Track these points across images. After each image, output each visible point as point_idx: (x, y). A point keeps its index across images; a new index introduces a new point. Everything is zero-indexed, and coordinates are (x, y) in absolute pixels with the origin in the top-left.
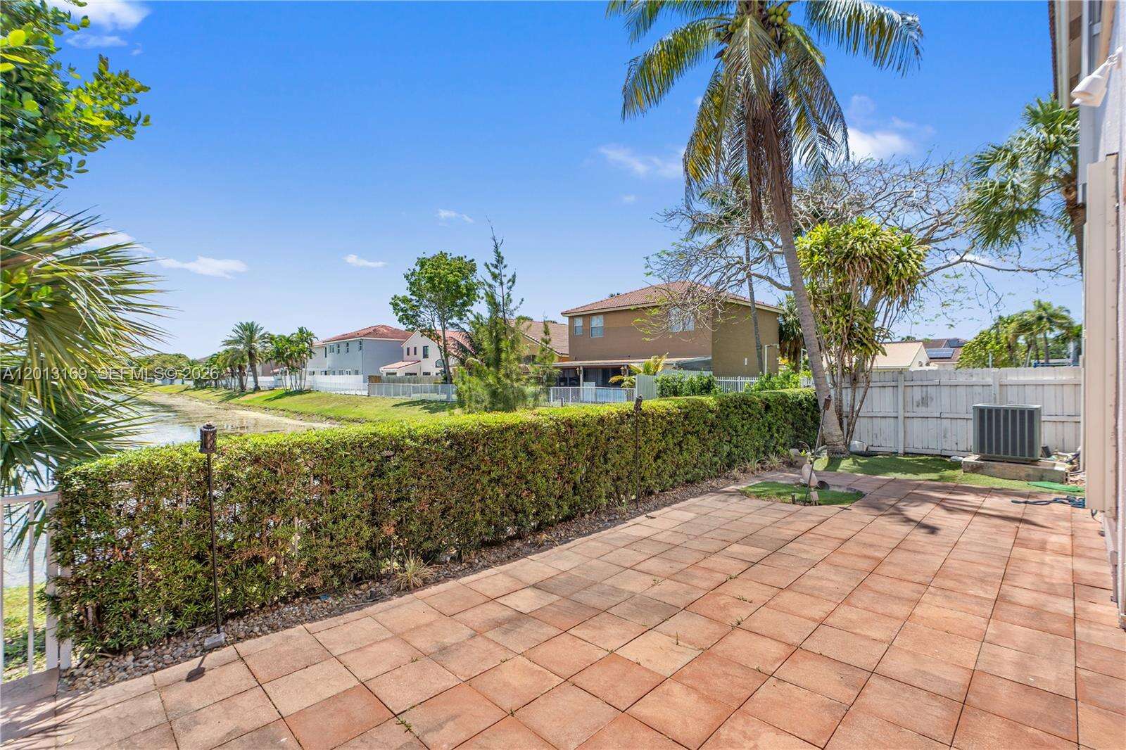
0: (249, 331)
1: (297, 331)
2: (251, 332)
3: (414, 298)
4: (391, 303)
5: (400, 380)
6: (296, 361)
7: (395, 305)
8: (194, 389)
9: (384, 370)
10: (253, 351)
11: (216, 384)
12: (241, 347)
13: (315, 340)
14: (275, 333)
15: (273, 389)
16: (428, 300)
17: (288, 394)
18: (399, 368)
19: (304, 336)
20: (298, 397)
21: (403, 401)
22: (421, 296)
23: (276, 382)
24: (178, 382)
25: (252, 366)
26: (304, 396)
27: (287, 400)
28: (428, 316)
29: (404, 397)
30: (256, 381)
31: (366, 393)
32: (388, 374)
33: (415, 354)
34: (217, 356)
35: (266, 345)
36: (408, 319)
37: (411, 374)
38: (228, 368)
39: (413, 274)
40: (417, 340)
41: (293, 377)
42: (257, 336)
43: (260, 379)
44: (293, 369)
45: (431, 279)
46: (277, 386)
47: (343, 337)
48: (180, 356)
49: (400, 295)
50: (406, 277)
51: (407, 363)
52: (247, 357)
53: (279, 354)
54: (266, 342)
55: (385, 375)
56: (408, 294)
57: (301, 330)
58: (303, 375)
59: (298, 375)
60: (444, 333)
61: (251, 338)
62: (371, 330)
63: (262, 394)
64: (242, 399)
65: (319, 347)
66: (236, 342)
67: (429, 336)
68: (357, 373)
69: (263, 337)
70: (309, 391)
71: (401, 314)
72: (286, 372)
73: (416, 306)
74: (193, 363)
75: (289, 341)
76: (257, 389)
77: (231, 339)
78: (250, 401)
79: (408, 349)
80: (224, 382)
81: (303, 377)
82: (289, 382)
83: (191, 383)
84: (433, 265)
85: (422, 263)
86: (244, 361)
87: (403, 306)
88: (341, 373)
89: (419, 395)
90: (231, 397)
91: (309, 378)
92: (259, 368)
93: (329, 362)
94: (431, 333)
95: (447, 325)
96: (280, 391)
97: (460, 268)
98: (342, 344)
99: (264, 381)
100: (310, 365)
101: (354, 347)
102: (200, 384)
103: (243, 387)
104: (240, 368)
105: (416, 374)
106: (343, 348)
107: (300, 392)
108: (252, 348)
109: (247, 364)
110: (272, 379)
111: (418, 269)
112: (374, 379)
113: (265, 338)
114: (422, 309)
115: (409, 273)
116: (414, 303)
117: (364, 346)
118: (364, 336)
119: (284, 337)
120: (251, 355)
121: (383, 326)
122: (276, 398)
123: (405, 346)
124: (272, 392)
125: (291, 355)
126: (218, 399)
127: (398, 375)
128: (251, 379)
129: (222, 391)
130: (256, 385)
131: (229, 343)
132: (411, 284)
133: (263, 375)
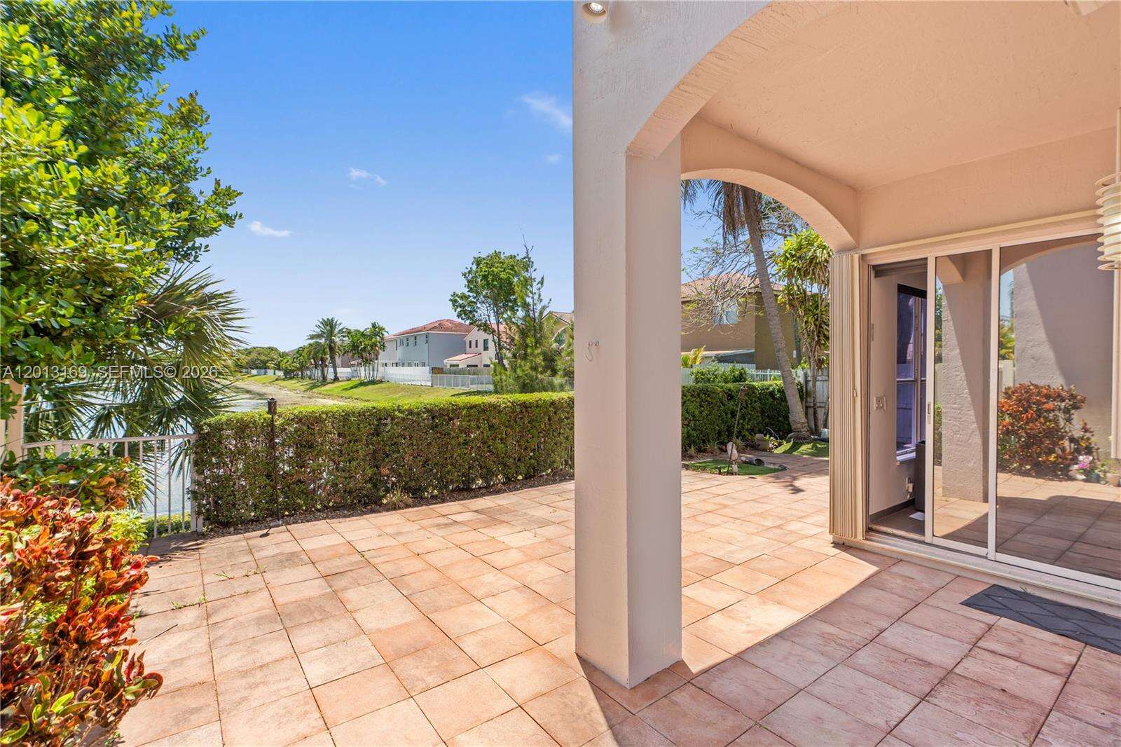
0: (330, 324)
1: (370, 326)
2: (331, 327)
3: (471, 294)
4: (451, 300)
5: (462, 372)
6: (370, 354)
7: (454, 302)
8: (284, 380)
9: (448, 362)
10: (333, 344)
11: (302, 374)
12: (322, 341)
13: (386, 334)
14: (352, 328)
15: (350, 380)
16: (484, 297)
17: (362, 384)
18: (461, 360)
19: (377, 330)
20: (371, 387)
21: (462, 392)
22: (478, 294)
23: (353, 373)
24: (270, 372)
25: (332, 358)
26: (376, 386)
27: (362, 389)
28: (484, 312)
29: (463, 388)
30: (335, 372)
31: (429, 384)
32: (451, 366)
33: (477, 347)
34: (303, 349)
35: (344, 339)
36: (465, 315)
37: (472, 366)
38: (312, 360)
39: (470, 272)
40: (478, 335)
41: (367, 368)
42: (336, 330)
43: (339, 370)
44: (367, 362)
45: (485, 277)
46: (353, 377)
47: (413, 331)
48: (272, 349)
49: (459, 293)
50: (464, 275)
51: (469, 356)
52: (327, 350)
53: (354, 347)
54: (344, 337)
55: (449, 367)
56: (466, 291)
57: (374, 325)
58: (376, 366)
59: (371, 367)
60: (498, 327)
61: (331, 333)
62: (437, 325)
63: (340, 384)
64: (324, 388)
65: (391, 340)
66: (319, 336)
67: (485, 330)
68: (424, 365)
69: (341, 331)
70: (381, 382)
71: (459, 309)
72: (361, 364)
73: (473, 302)
74: (283, 355)
75: (363, 335)
76: (336, 379)
77: (315, 333)
78: (330, 390)
79: (470, 342)
80: (308, 373)
81: (376, 369)
82: (363, 373)
83: (280, 374)
84: (487, 264)
85: (478, 262)
86: (325, 353)
87: (461, 302)
88: (410, 365)
89: (475, 386)
90: (314, 386)
91: (381, 369)
92: (338, 360)
93: (399, 354)
94: (485, 327)
95: (501, 320)
96: (355, 381)
97: (512, 266)
98: (411, 338)
99: (343, 372)
100: (383, 357)
101: (421, 340)
102: (289, 374)
103: (324, 378)
104: (323, 360)
105: (477, 366)
106: (412, 340)
107: (373, 382)
108: (332, 341)
109: (328, 356)
110: (349, 370)
111: (474, 267)
112: (436, 371)
113: (343, 332)
114: (479, 305)
115: (467, 271)
116: (471, 299)
117: (430, 339)
118: (430, 330)
119: (359, 331)
120: (331, 349)
121: (447, 321)
122: (351, 388)
123: (467, 340)
124: (349, 382)
125: (365, 348)
126: (303, 388)
127: (460, 367)
128: (331, 370)
129: (307, 381)
130: (336, 376)
131: (312, 337)
132: (469, 281)
133: (342, 367)
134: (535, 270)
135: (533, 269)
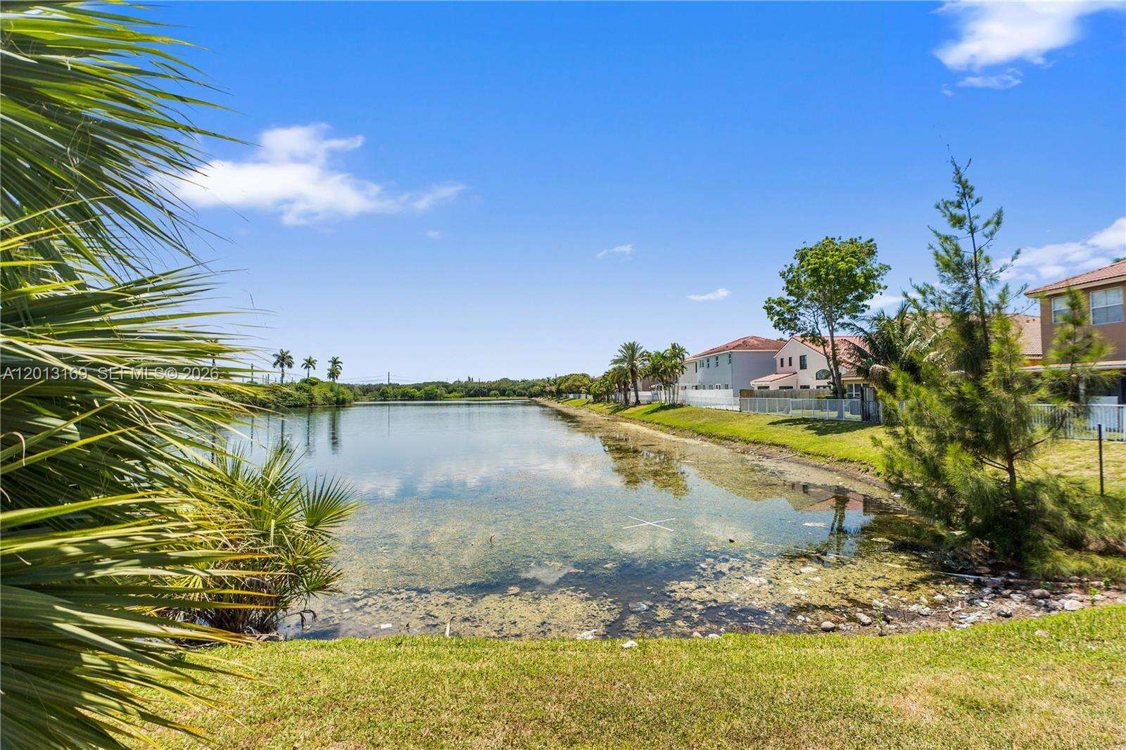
0: (631, 349)
1: (670, 347)
2: (633, 351)
3: (791, 298)
4: (765, 308)
5: (774, 394)
6: (670, 376)
7: (769, 309)
8: (593, 403)
9: (755, 384)
10: (634, 368)
11: (608, 399)
12: (625, 365)
13: (686, 356)
14: (652, 351)
15: (651, 403)
16: (809, 299)
17: (663, 408)
18: (772, 381)
19: (677, 352)
20: (671, 411)
21: (781, 419)
22: (800, 296)
23: (653, 396)
24: (583, 396)
25: (634, 382)
26: (677, 410)
27: (662, 413)
28: (809, 318)
29: (781, 413)
30: (637, 396)
31: (737, 408)
32: (759, 388)
33: (790, 365)
34: (608, 373)
35: (645, 362)
36: (784, 324)
37: (786, 388)
38: (616, 385)
39: (790, 270)
40: (795, 348)
41: (667, 392)
42: (637, 355)
43: (640, 393)
44: (667, 384)
45: (815, 272)
46: (653, 400)
47: (713, 351)
48: (585, 376)
49: (775, 298)
50: (783, 275)
51: (782, 376)
52: (630, 374)
53: (655, 369)
54: (644, 360)
55: (756, 389)
56: (785, 295)
57: (674, 347)
58: (676, 389)
59: (671, 390)
60: (832, 336)
61: (632, 357)
62: (741, 342)
63: (641, 407)
64: (626, 412)
65: (690, 363)
66: (621, 361)
67: (813, 341)
68: (727, 387)
69: (642, 355)
70: (681, 406)
71: (776, 318)
72: (661, 387)
73: (794, 307)
74: (592, 381)
75: (663, 357)
76: (638, 403)
77: (618, 358)
78: (632, 414)
79: (782, 360)
80: (613, 396)
81: (676, 392)
82: (663, 396)
83: (590, 397)
84: (817, 254)
85: (802, 256)
86: (627, 377)
87: (778, 309)
88: (711, 387)
89: (800, 412)
90: (618, 409)
91: (681, 392)
92: (639, 384)
93: (699, 377)
94: (815, 338)
95: (836, 326)
96: (656, 405)
97: (854, 252)
98: (712, 358)
99: (645, 395)
100: (682, 380)
101: (724, 360)
102: (598, 398)
103: (627, 401)
104: (625, 384)
105: (792, 387)
106: (713, 361)
107: (673, 406)
108: (633, 365)
109: (630, 380)
110: (649, 393)
111: (796, 263)
112: (746, 393)
113: (644, 356)
114: (802, 310)
115: (786, 270)
116: (792, 304)
117: (732, 359)
118: (734, 348)
119: (659, 353)
120: (633, 372)
121: (752, 338)
122: (653, 412)
123: (778, 357)
124: (650, 406)
125: (665, 370)
126: (608, 411)
127: (771, 389)
128: (633, 394)
129: (612, 405)
130: (637, 399)
131: (616, 362)
132: (788, 282)
133: (643, 390)
134: (977, 202)
135: (973, 201)
